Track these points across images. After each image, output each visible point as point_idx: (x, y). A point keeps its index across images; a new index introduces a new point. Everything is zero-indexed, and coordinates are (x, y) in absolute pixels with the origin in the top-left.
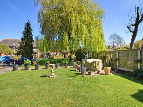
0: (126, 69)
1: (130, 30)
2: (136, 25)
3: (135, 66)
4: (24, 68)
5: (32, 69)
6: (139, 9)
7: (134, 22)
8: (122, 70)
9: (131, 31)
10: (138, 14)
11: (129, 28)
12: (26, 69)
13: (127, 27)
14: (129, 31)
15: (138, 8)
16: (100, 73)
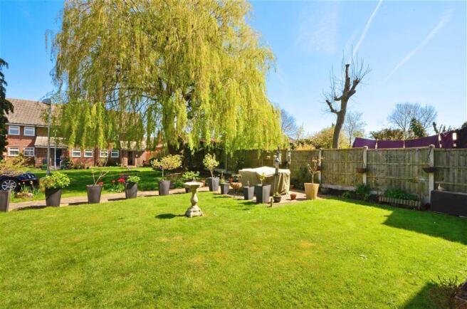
0: (339, 187)
1: (331, 107)
2: (344, 99)
3: (356, 180)
4: (44, 203)
5: (70, 204)
6: (349, 68)
7: (340, 94)
8: (331, 189)
9: (333, 111)
10: (348, 80)
11: (329, 104)
12: (49, 204)
13: (327, 101)
14: (330, 110)
15: (347, 66)
16: (296, 198)
